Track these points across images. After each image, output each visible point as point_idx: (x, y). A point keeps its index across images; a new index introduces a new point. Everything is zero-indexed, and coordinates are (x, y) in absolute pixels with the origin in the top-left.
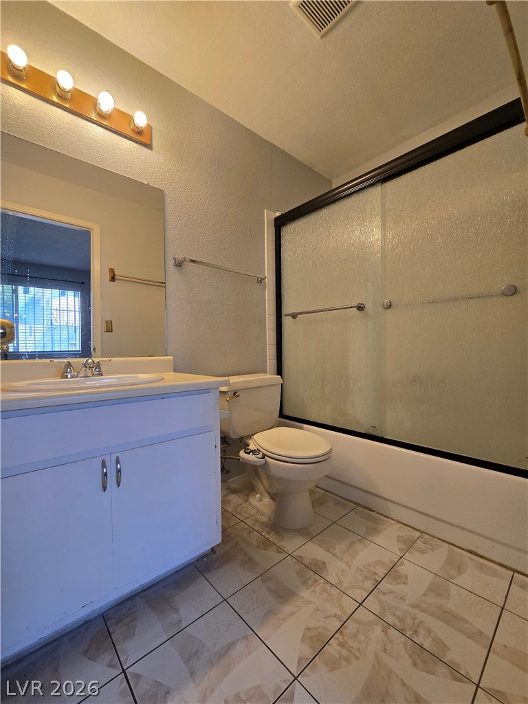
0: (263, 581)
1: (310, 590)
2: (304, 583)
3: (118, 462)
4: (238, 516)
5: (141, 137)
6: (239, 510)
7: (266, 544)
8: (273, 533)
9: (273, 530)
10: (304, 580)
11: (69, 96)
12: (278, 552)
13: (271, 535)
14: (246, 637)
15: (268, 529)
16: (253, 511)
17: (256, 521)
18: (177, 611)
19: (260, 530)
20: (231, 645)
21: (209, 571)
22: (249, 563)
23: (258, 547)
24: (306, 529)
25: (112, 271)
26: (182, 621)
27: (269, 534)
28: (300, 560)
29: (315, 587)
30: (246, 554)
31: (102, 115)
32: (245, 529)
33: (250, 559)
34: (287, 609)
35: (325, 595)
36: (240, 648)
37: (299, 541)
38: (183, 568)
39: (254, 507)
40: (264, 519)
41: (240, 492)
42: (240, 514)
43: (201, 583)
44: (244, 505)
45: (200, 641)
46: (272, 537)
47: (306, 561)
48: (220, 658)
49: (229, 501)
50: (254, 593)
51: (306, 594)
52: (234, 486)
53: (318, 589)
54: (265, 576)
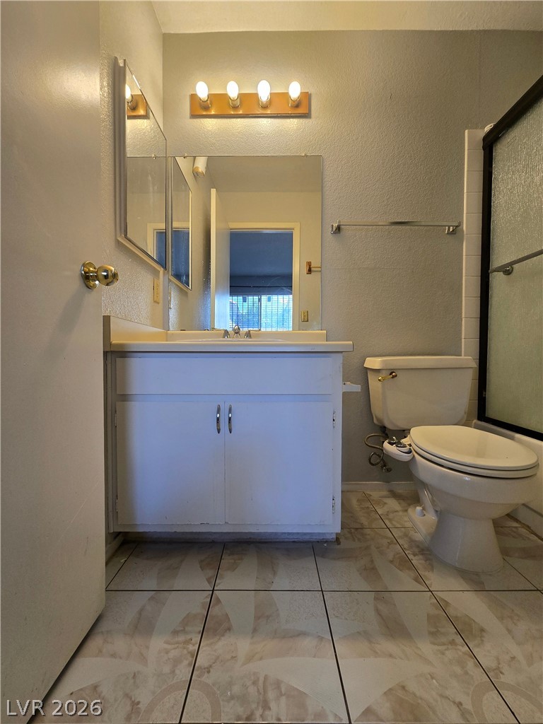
0: (376, 599)
1: (436, 647)
2: (432, 634)
3: (230, 411)
4: (387, 522)
5: (300, 109)
6: (391, 516)
7: (405, 563)
8: (421, 557)
9: (422, 554)
10: (433, 630)
11: (238, 103)
12: (416, 580)
13: (416, 557)
14: (321, 639)
15: (416, 550)
16: (409, 524)
17: (406, 535)
18: (275, 573)
19: (406, 546)
20: (303, 634)
21: (323, 556)
22: (371, 572)
23: (391, 562)
24: (477, 574)
25: (309, 264)
26: (274, 584)
27: (415, 555)
28: (442, 605)
29: (447, 649)
30: (372, 561)
31: (265, 107)
32: (387, 538)
33: (374, 569)
34: (387, 645)
35: (458, 670)
36: (308, 643)
37: (455, 583)
38: (301, 542)
39: (411, 520)
40: (418, 537)
41: (403, 500)
42: (390, 520)
43: (309, 563)
44: (401, 513)
45: (278, 610)
46: (416, 561)
47: (451, 612)
48: (284, 637)
49: (385, 503)
50: (358, 604)
51: (426, 648)
52: (400, 491)
53: (450, 654)
54: (381, 595)
